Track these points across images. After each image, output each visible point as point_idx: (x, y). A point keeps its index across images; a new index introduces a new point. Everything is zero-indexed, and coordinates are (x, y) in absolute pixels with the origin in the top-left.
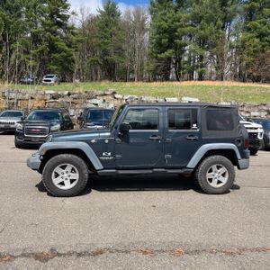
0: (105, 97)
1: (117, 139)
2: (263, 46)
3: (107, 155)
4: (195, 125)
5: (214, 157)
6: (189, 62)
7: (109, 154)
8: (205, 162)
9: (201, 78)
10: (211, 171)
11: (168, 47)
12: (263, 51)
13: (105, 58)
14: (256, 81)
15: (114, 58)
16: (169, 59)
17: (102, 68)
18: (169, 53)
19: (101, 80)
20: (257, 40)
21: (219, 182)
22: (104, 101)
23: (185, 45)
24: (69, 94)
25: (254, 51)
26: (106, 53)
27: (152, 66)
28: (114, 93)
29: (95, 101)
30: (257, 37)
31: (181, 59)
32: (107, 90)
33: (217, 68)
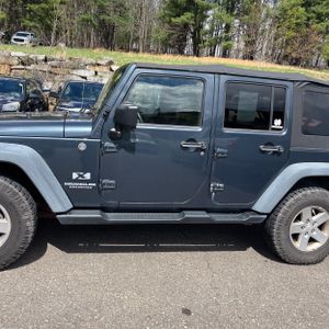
0: (97, 69)
1: (107, 144)
2: (309, 19)
3: (83, 179)
4: (278, 122)
5: (308, 191)
6: (211, 32)
7: (88, 176)
8: (291, 200)
9: (225, 55)
10: (299, 218)
11: (186, 10)
12: (308, 26)
13: (102, 17)
14: (295, 64)
15: (113, 18)
16: (186, 26)
17: (97, 31)
18: (187, 17)
19: (94, 48)
20: (302, 10)
21: (312, 240)
22: (96, 73)
23: (209, 8)
24: (46, 60)
25: (297, 24)
26: (102, 10)
27: (163, 34)
28: (111, 63)
29: (82, 72)
30: (303, 6)
31: (201, 27)
32: (101, 59)
33: (248, 44)
